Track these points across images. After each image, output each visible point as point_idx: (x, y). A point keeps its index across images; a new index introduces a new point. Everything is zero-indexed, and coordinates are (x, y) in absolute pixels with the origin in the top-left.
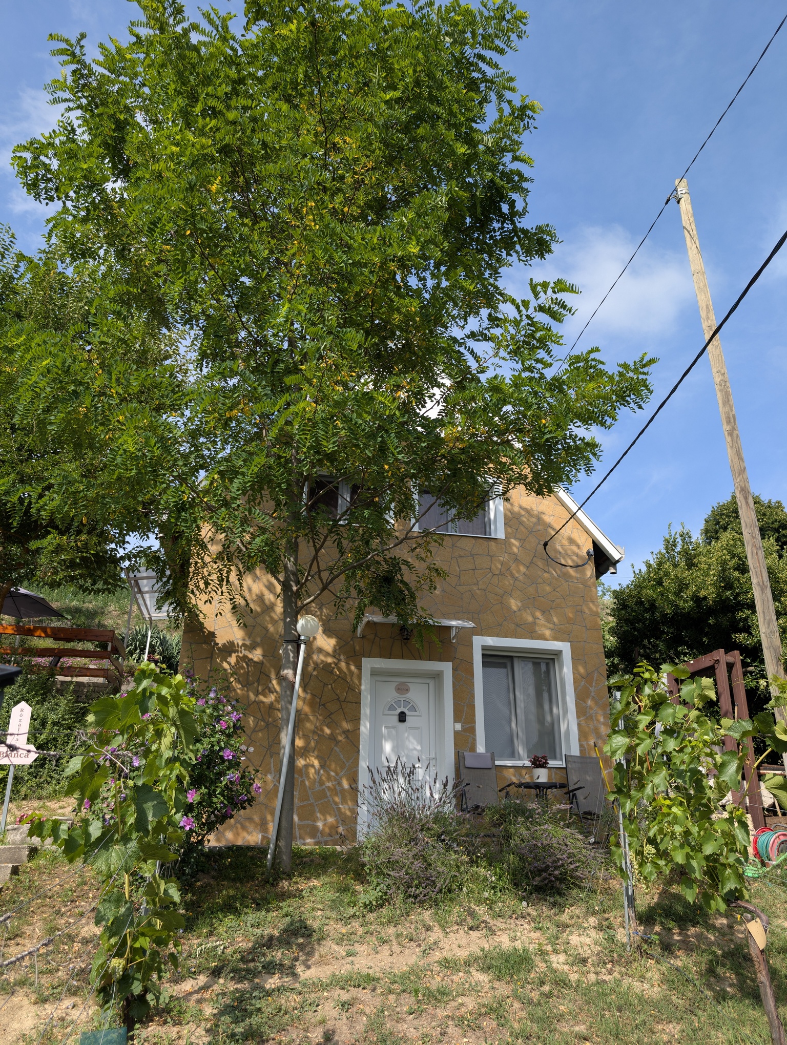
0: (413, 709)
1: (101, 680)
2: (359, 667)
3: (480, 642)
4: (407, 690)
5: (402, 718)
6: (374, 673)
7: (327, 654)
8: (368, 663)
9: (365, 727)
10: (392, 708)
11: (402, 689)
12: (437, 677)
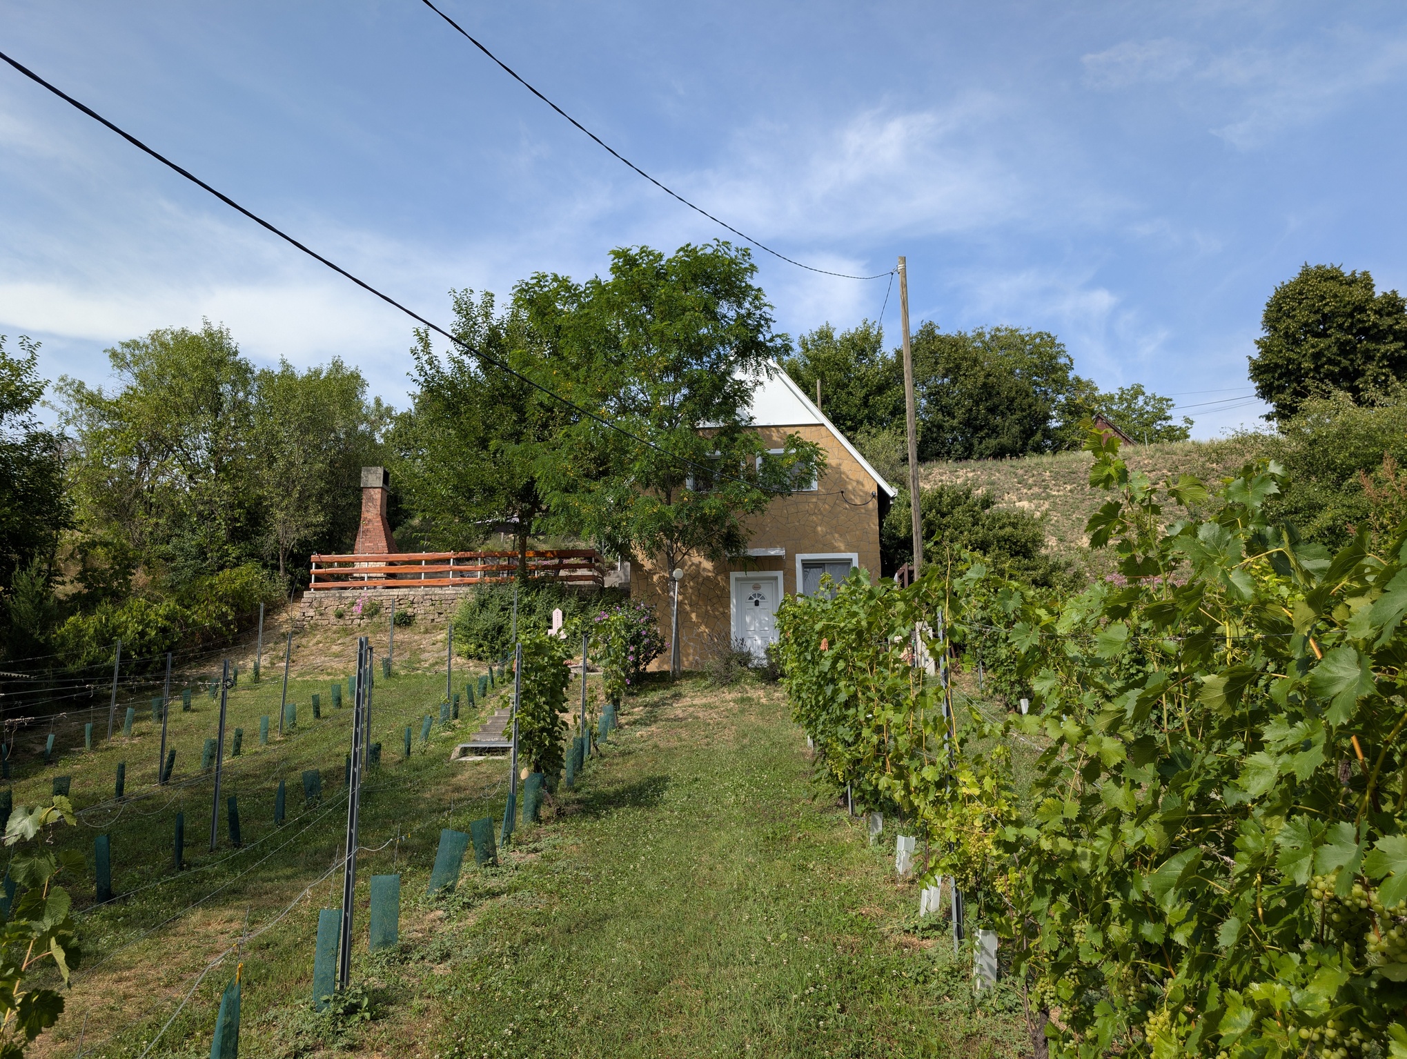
0: (763, 598)
1: (591, 582)
2: (728, 578)
3: (800, 557)
4: (760, 588)
5: (757, 603)
6: (737, 579)
7: (709, 571)
8: (734, 575)
9: (733, 609)
10: (751, 598)
11: (756, 587)
12: (776, 578)
